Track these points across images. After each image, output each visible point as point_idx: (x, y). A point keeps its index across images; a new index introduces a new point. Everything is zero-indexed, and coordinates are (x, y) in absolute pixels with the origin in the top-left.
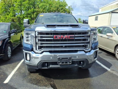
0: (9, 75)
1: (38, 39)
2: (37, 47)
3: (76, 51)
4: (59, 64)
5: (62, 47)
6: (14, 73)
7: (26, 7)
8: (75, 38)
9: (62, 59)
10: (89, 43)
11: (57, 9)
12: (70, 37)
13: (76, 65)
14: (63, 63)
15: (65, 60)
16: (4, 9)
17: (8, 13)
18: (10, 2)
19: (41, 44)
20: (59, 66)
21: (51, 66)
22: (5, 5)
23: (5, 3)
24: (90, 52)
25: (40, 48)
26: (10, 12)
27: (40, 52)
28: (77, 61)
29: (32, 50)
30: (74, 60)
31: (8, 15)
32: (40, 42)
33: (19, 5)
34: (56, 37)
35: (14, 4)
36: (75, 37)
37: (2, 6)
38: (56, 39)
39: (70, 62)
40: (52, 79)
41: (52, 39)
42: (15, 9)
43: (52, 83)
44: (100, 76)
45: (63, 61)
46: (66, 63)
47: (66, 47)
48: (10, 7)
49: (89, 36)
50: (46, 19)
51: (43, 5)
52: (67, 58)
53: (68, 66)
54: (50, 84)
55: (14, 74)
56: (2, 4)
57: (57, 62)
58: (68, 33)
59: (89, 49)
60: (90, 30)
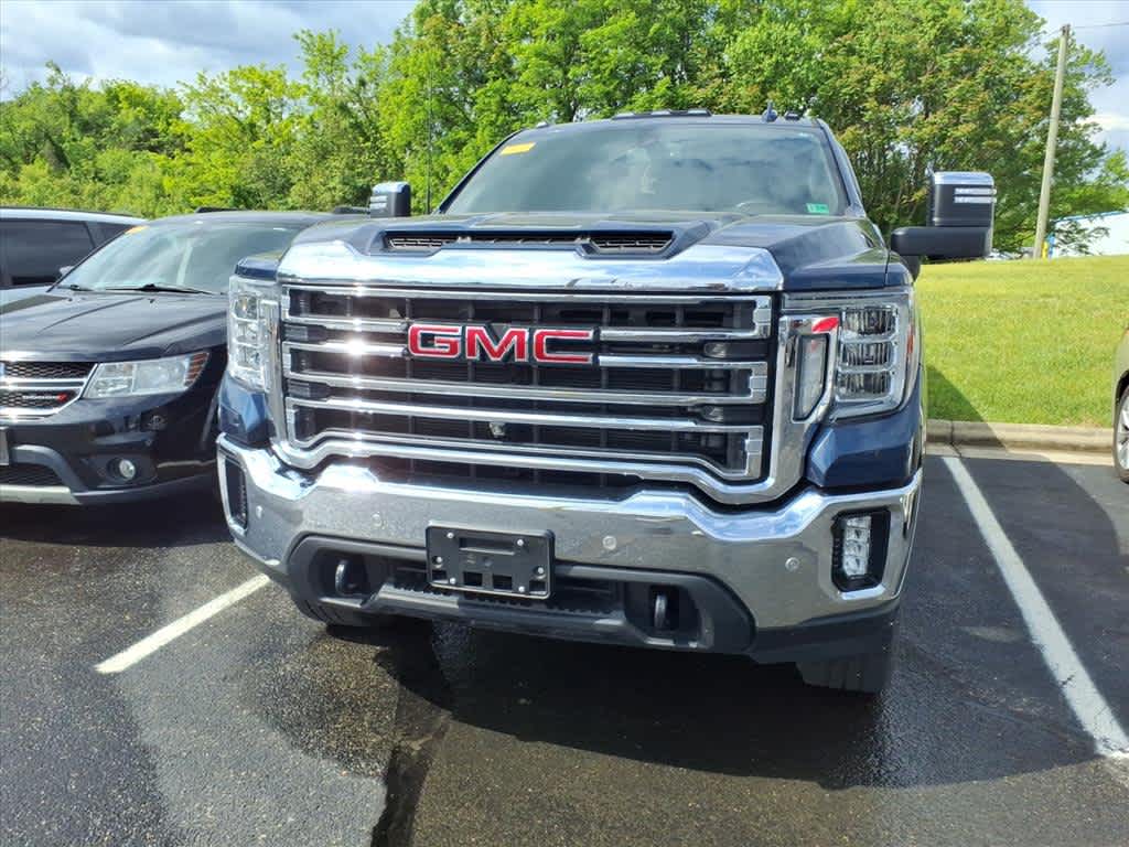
0: (177, 617)
1: (294, 352)
2: (291, 420)
3: (620, 486)
4: (443, 583)
6: (217, 615)
8: (604, 360)
9: (464, 539)
10: (761, 415)
12: (555, 345)
13: (614, 621)
14: (473, 578)
15: (486, 557)
17: (463, 135)
18: (483, 44)
19: (319, 391)
20: (450, 604)
21: (389, 593)
22: (441, 65)
23: (441, 53)
24: (773, 506)
25: (313, 423)
26: (472, 128)
27: (310, 459)
28: (626, 585)
30: (577, 571)
31: (458, 146)
32: (309, 376)
33: (553, 60)
34: (428, 339)
35: (510, 52)
36: (599, 346)
37: (422, 80)
38: (424, 352)
39: (535, 585)
41: (397, 350)
42: (517, 93)
43: (416, 746)
46: (501, 582)
47: (516, 434)
48: (482, 81)
51: (767, 48)
52: (499, 541)
53: (529, 618)
55: (207, 623)
56: (422, 57)
57: (421, 565)
58: (543, 305)
59: (770, 482)
60: (776, 280)
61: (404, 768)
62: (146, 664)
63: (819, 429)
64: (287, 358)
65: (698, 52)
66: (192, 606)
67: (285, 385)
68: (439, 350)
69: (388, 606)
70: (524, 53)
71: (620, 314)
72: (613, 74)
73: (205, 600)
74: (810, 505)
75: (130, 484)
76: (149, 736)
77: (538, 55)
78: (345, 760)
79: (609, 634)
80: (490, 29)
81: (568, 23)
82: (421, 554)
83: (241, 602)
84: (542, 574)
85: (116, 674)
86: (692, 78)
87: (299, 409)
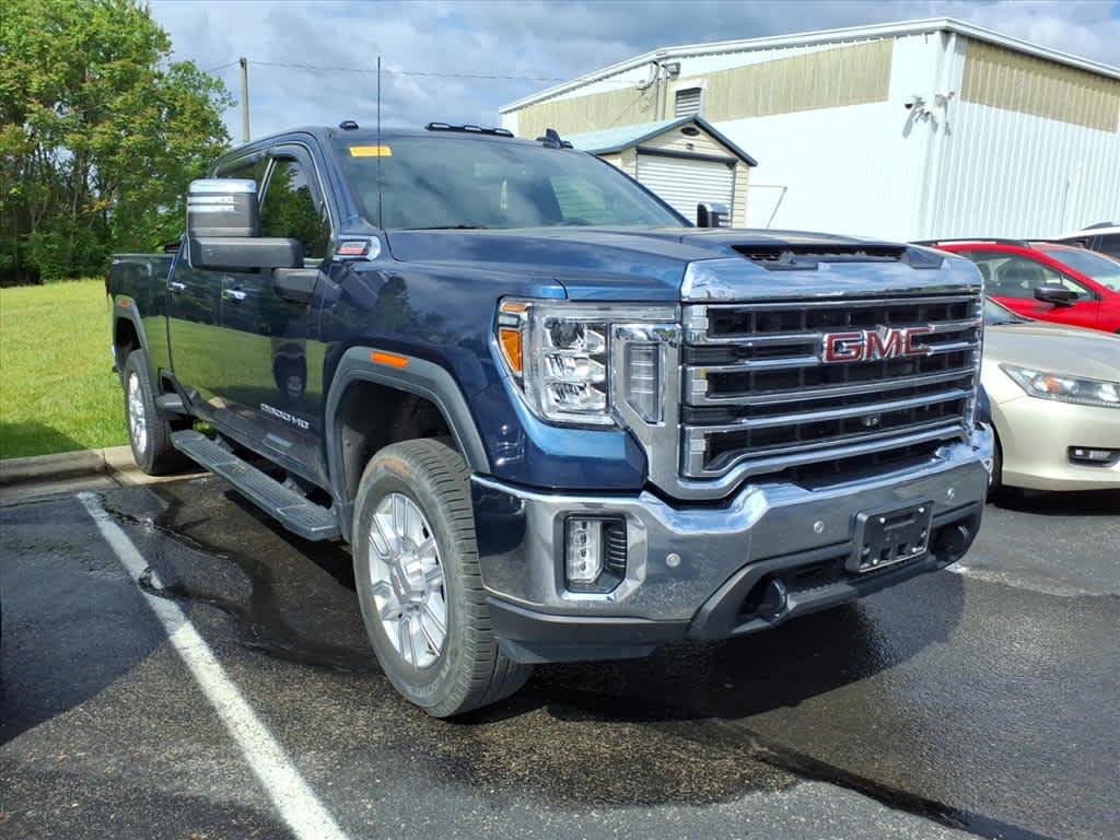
3: (923, 452)
4: (865, 568)
5: (854, 425)
8: (933, 349)
9: (893, 518)
12: (915, 340)
14: (884, 555)
15: (897, 532)
27: (726, 487)
29: (645, 479)
43: (758, 748)
45: (888, 542)
46: (900, 553)
52: (908, 514)
54: (764, 760)
61: (794, 765)
68: (847, 354)
84: (923, 534)
87: (706, 436)
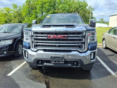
0: (14, 69)
1: (34, 38)
2: (33, 46)
3: (70, 51)
4: (52, 62)
5: (55, 46)
7: (46, 9)
8: (69, 38)
9: (55, 57)
10: (84, 43)
11: (77, 10)
12: (64, 37)
13: (70, 65)
14: (55, 62)
15: (57, 59)
16: (28, 12)
17: (31, 15)
18: (33, 6)
19: (37, 42)
20: (52, 64)
21: (45, 64)
22: (29, 8)
23: (29, 6)
24: (85, 52)
25: (36, 46)
26: (32, 15)
27: (36, 50)
28: (71, 61)
29: (29, 48)
30: (67, 60)
31: (31, 16)
32: (35, 41)
33: (41, 7)
34: (50, 37)
36: (68, 37)
37: (27, 9)
38: (49, 38)
39: (63, 62)
40: (49, 77)
41: (46, 38)
42: (37, 11)
43: (47, 80)
44: (100, 79)
45: (55, 60)
46: (59, 62)
47: (59, 46)
48: (33, 9)
49: (85, 37)
50: (59, 19)
51: (63, 7)
52: (59, 57)
53: (61, 65)
54: (45, 81)
55: (18, 69)
56: (27, 7)
57: (50, 61)
58: (62, 33)
59: (85, 50)
60: (85, 30)
61: (47, 82)
62: (13, 74)
63: (89, 44)
64: (33, 39)
65: (56, 7)
66: (16, 68)
67: (33, 42)
68: (51, 38)
69: (45, 65)
70: (38, 7)
71: (70, 33)
72: (47, 9)
73: (17, 67)
74: (89, 52)
75: (6, 54)
76: (17, 82)
77: (39, 7)
78: (40, 82)
79: (69, 66)
80: (34, 4)
81: (42, 4)
82: (50, 59)
83: (21, 67)
84: (63, 61)
85: (10, 76)
86: (55, 10)
87: (34, 44)
